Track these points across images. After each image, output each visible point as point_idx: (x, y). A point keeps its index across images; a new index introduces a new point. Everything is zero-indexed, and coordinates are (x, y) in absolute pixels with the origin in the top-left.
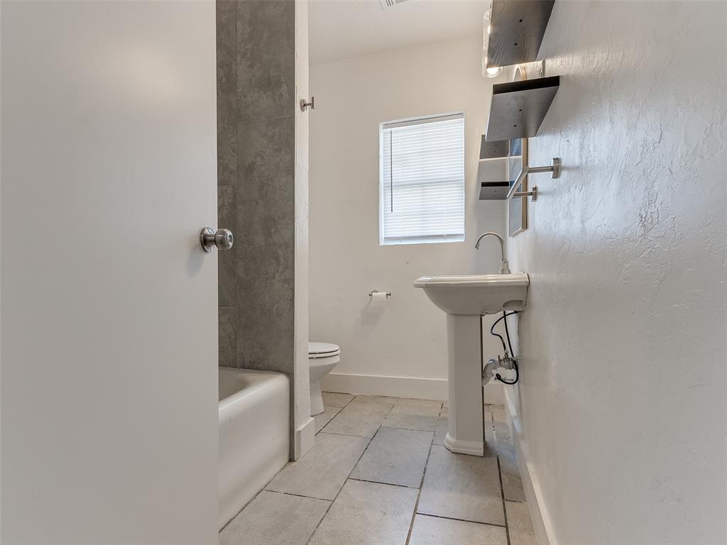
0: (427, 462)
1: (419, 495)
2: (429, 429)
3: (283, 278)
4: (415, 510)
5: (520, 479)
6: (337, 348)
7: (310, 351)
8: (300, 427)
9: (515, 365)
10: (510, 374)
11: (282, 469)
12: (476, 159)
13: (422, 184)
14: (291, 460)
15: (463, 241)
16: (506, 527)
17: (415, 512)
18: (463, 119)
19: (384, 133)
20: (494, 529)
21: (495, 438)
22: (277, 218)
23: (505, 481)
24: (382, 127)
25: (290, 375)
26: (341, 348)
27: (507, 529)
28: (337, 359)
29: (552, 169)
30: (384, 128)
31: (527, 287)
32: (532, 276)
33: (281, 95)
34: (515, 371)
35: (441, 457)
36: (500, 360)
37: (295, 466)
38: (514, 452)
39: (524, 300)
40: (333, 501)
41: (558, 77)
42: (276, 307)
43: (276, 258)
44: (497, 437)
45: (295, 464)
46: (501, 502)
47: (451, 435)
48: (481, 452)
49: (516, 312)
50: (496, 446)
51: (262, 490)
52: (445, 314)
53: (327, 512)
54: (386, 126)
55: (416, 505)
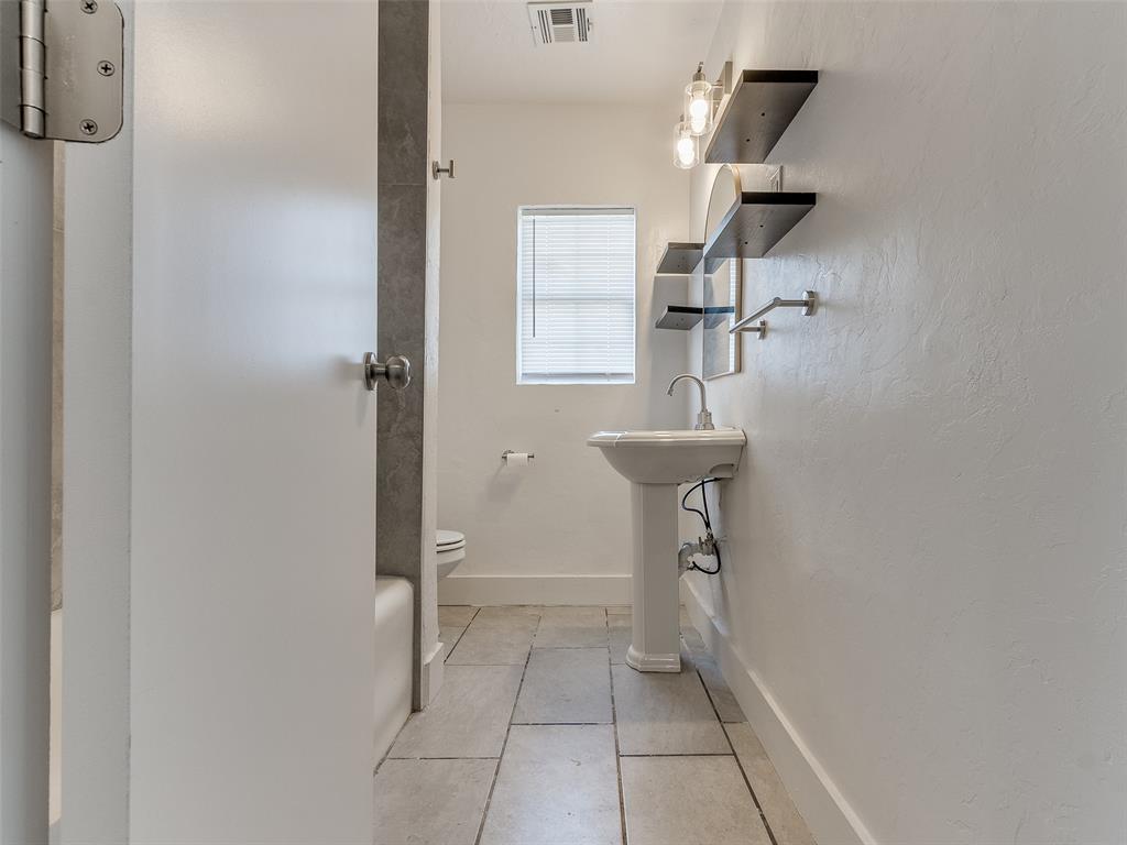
0: (612, 687)
1: (616, 733)
2: (600, 645)
3: (405, 430)
4: (618, 752)
5: (732, 694)
6: (462, 536)
7: (438, 542)
8: (428, 658)
9: (716, 550)
10: (708, 561)
11: (405, 724)
12: (652, 272)
13: (578, 300)
14: (416, 709)
15: (634, 382)
16: (735, 754)
17: (619, 755)
18: (634, 216)
19: (523, 221)
20: (721, 759)
21: (687, 648)
22: (394, 338)
23: (716, 700)
24: (520, 212)
25: (415, 579)
26: (466, 538)
27: (736, 757)
28: (461, 554)
29: (806, 304)
30: (523, 214)
31: (742, 448)
32: (747, 432)
33: (404, 150)
34: (715, 557)
35: (627, 681)
36: (701, 543)
37: (425, 718)
38: (715, 663)
39: (735, 464)
40: (501, 758)
41: (814, 194)
42: (391, 474)
43: (391, 400)
44: (690, 646)
45: (422, 715)
46: (719, 725)
47: (637, 649)
48: (678, 667)
49: (716, 479)
50: (691, 657)
51: (383, 760)
52: (629, 482)
53: (496, 774)
54: (527, 212)
55: (617, 746)
